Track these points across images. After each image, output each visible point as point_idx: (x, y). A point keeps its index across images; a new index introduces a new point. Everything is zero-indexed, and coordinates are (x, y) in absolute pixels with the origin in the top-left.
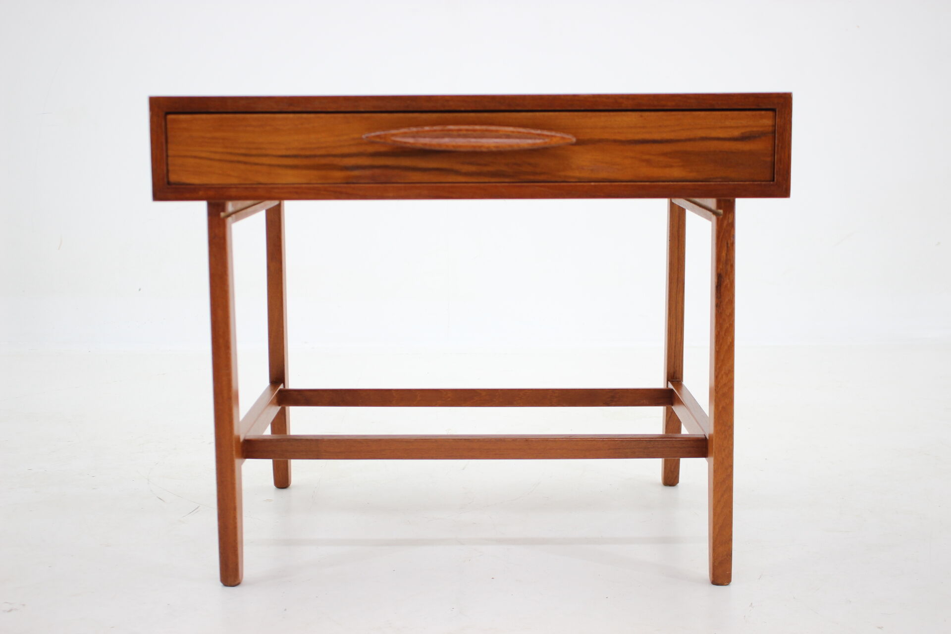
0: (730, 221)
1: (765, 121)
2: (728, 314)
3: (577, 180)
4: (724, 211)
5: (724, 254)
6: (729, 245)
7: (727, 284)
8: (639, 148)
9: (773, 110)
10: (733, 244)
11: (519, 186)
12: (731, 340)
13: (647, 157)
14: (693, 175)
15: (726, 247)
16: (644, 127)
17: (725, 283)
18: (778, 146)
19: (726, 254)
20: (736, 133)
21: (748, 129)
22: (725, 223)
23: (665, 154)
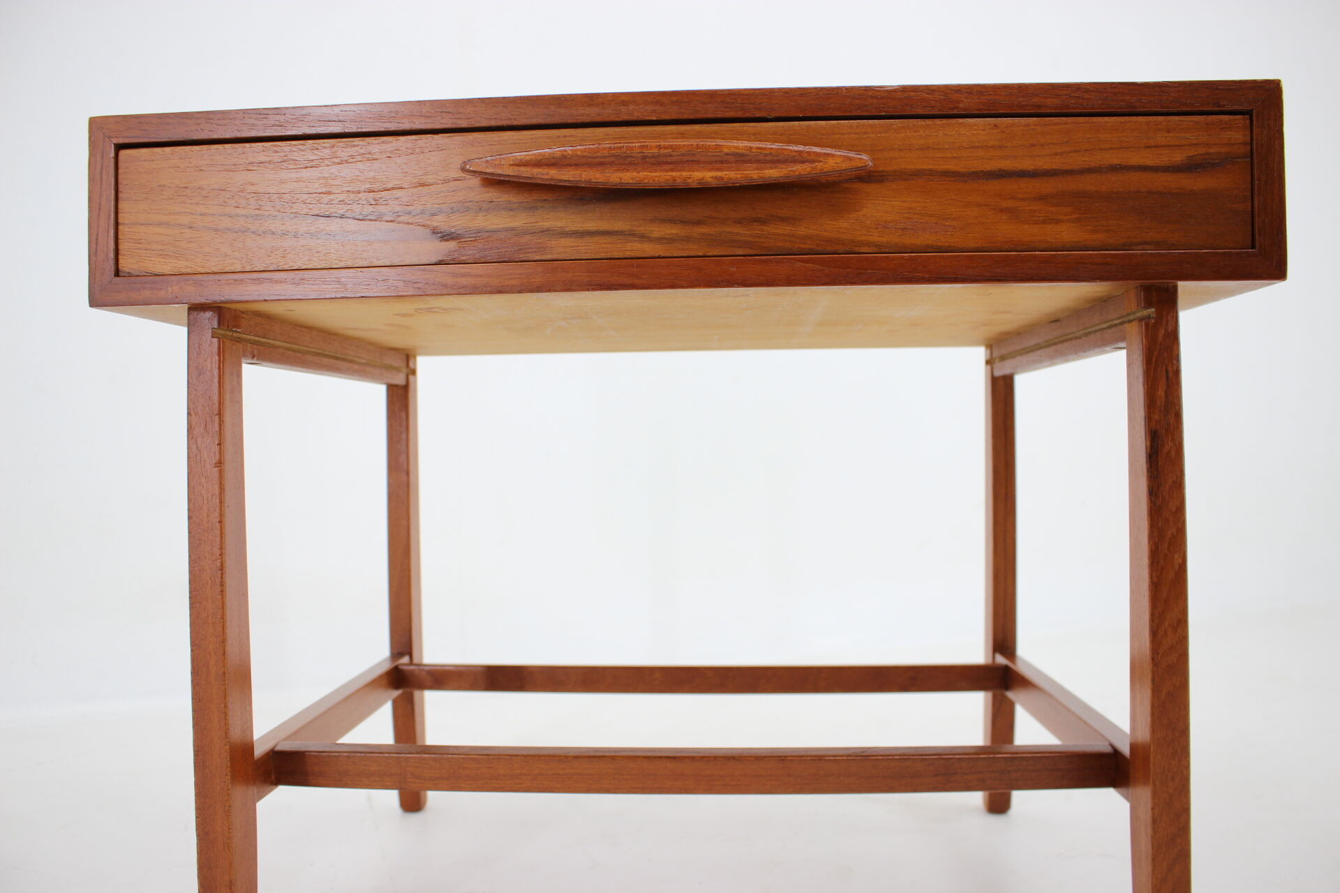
0: (1170, 329)
1: (1233, 135)
2: (1174, 509)
3: (876, 249)
4: (1157, 311)
5: (1161, 392)
6: (1171, 374)
7: (1169, 451)
8: (995, 185)
9: (1248, 113)
10: (1177, 372)
11: (765, 261)
12: (1180, 561)
13: (1010, 204)
14: (1099, 237)
15: (1164, 379)
16: (1001, 147)
17: (1166, 448)
18: (1259, 180)
19: (1166, 393)
20: (1178, 157)
21: (1202, 150)
22: (1162, 332)
23: (1042, 198)
